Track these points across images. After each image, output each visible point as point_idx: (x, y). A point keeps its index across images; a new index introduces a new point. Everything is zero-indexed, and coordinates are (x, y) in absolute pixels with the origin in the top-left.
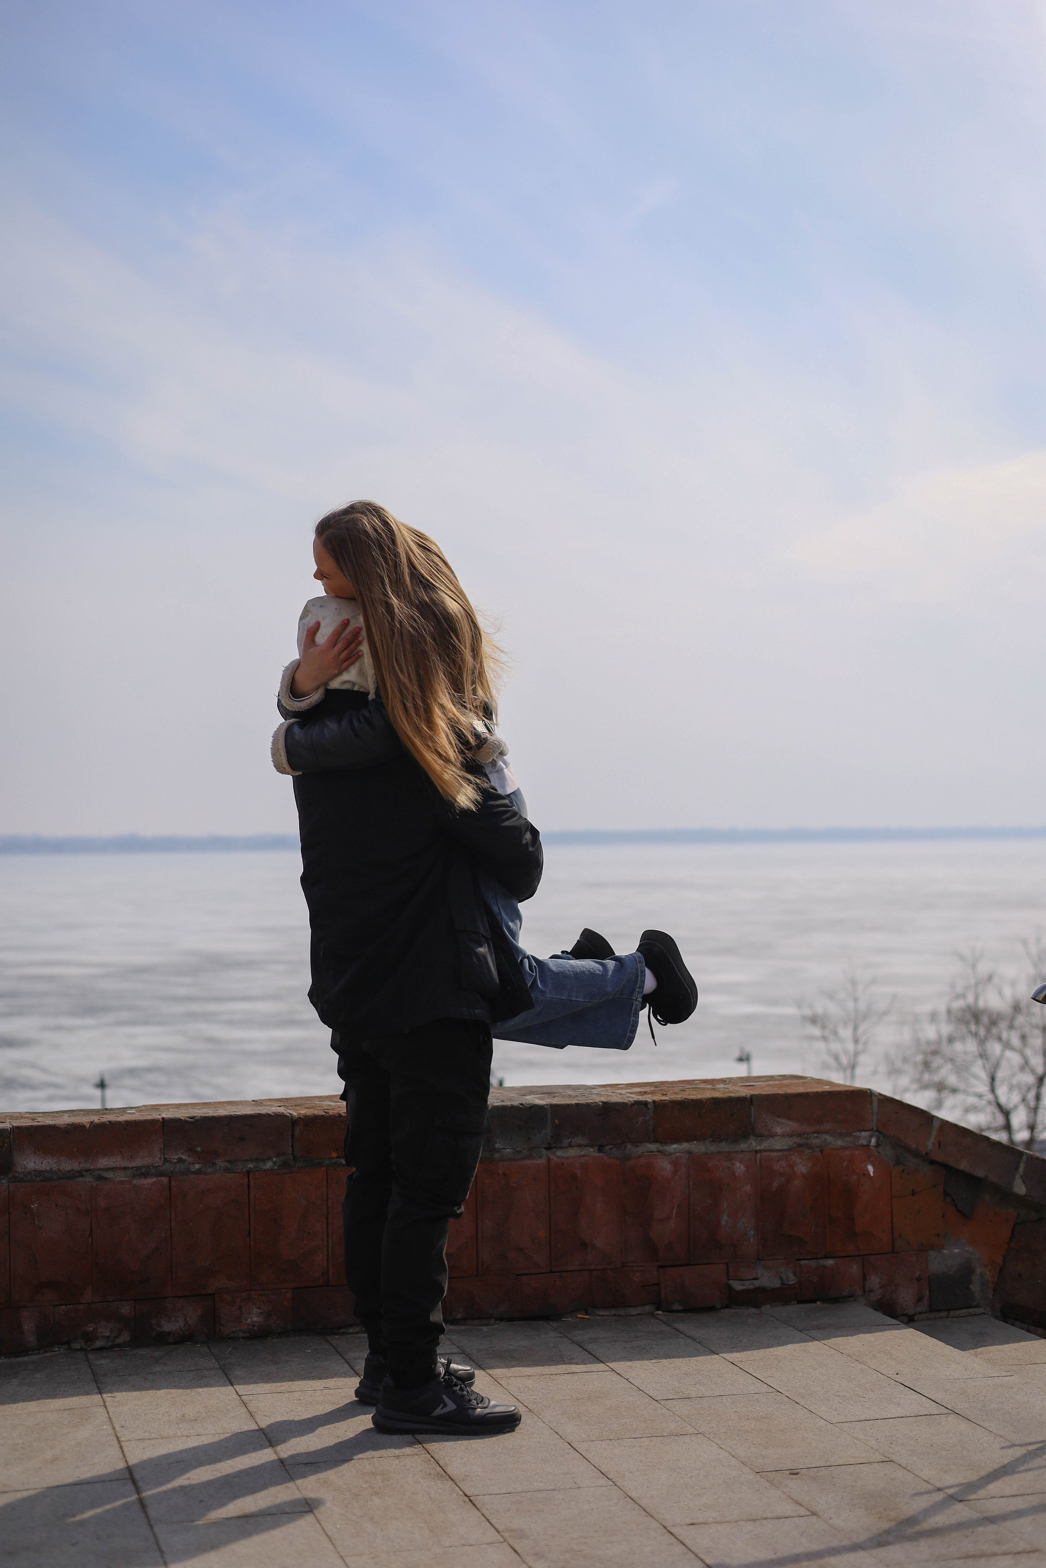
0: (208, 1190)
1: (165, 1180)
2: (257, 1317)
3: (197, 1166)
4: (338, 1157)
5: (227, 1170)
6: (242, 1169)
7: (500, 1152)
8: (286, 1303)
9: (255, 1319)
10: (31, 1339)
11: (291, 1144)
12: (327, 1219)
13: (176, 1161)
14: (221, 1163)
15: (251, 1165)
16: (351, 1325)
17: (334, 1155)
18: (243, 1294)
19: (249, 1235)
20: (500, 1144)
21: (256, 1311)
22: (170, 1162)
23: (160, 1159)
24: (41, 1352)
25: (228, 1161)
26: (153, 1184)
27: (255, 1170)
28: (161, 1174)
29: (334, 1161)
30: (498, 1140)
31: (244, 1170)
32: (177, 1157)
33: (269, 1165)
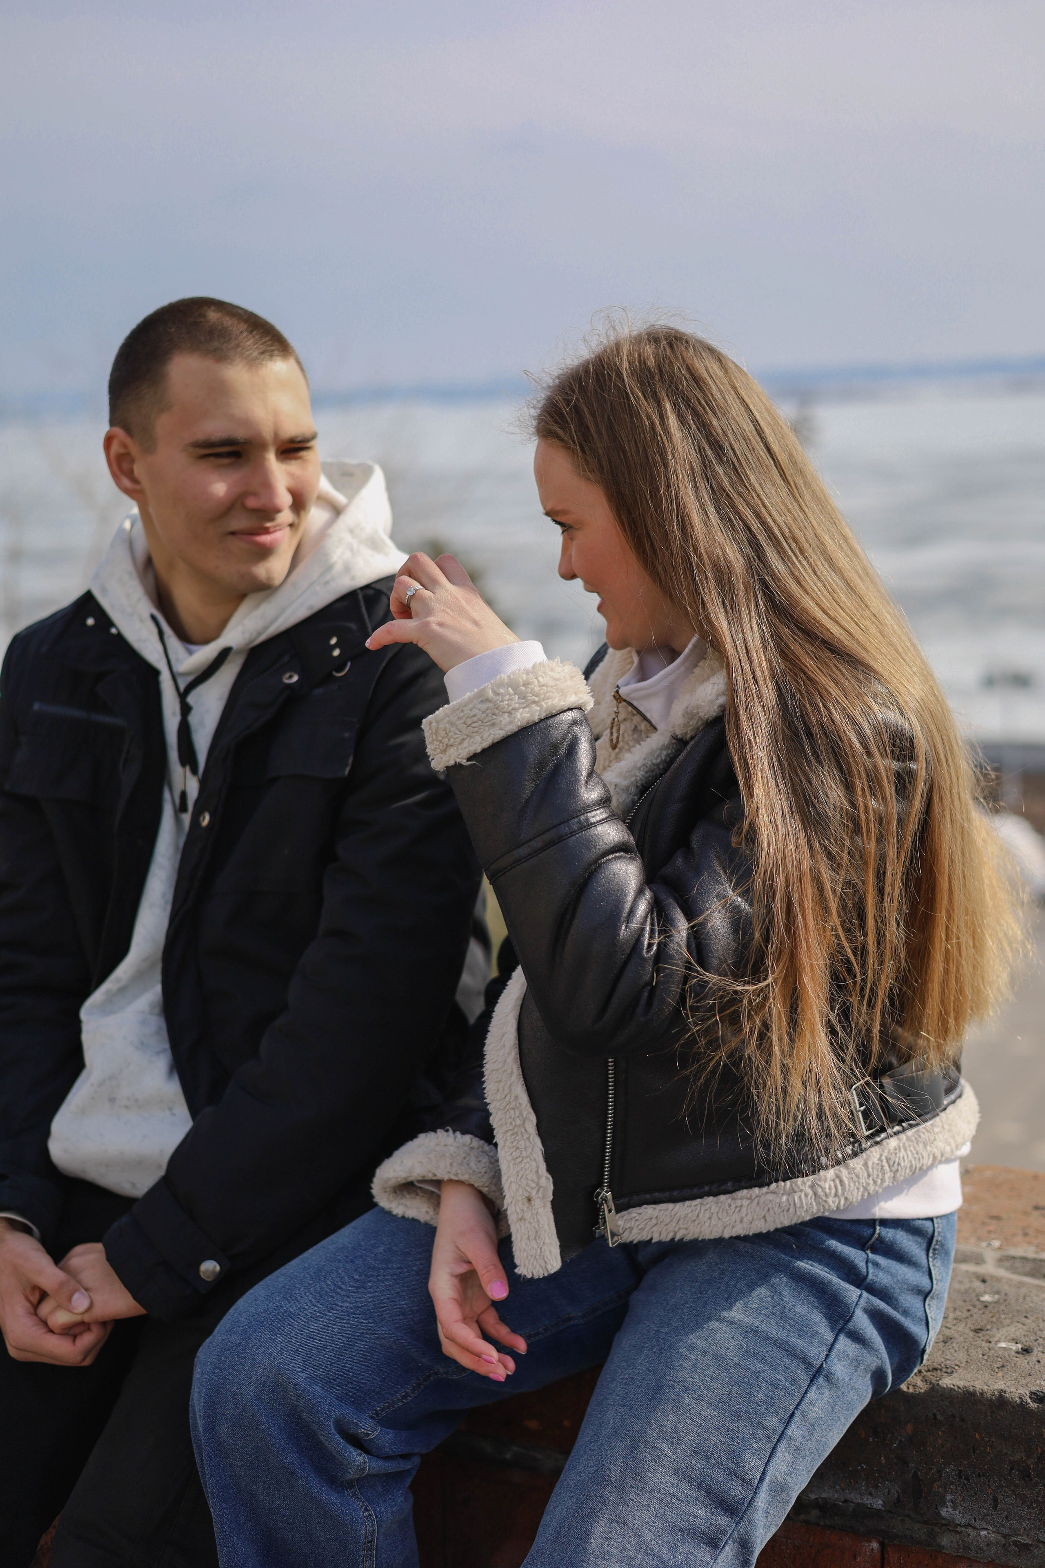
7: (957, 1532)
20: (955, 1510)
30: (949, 1497)
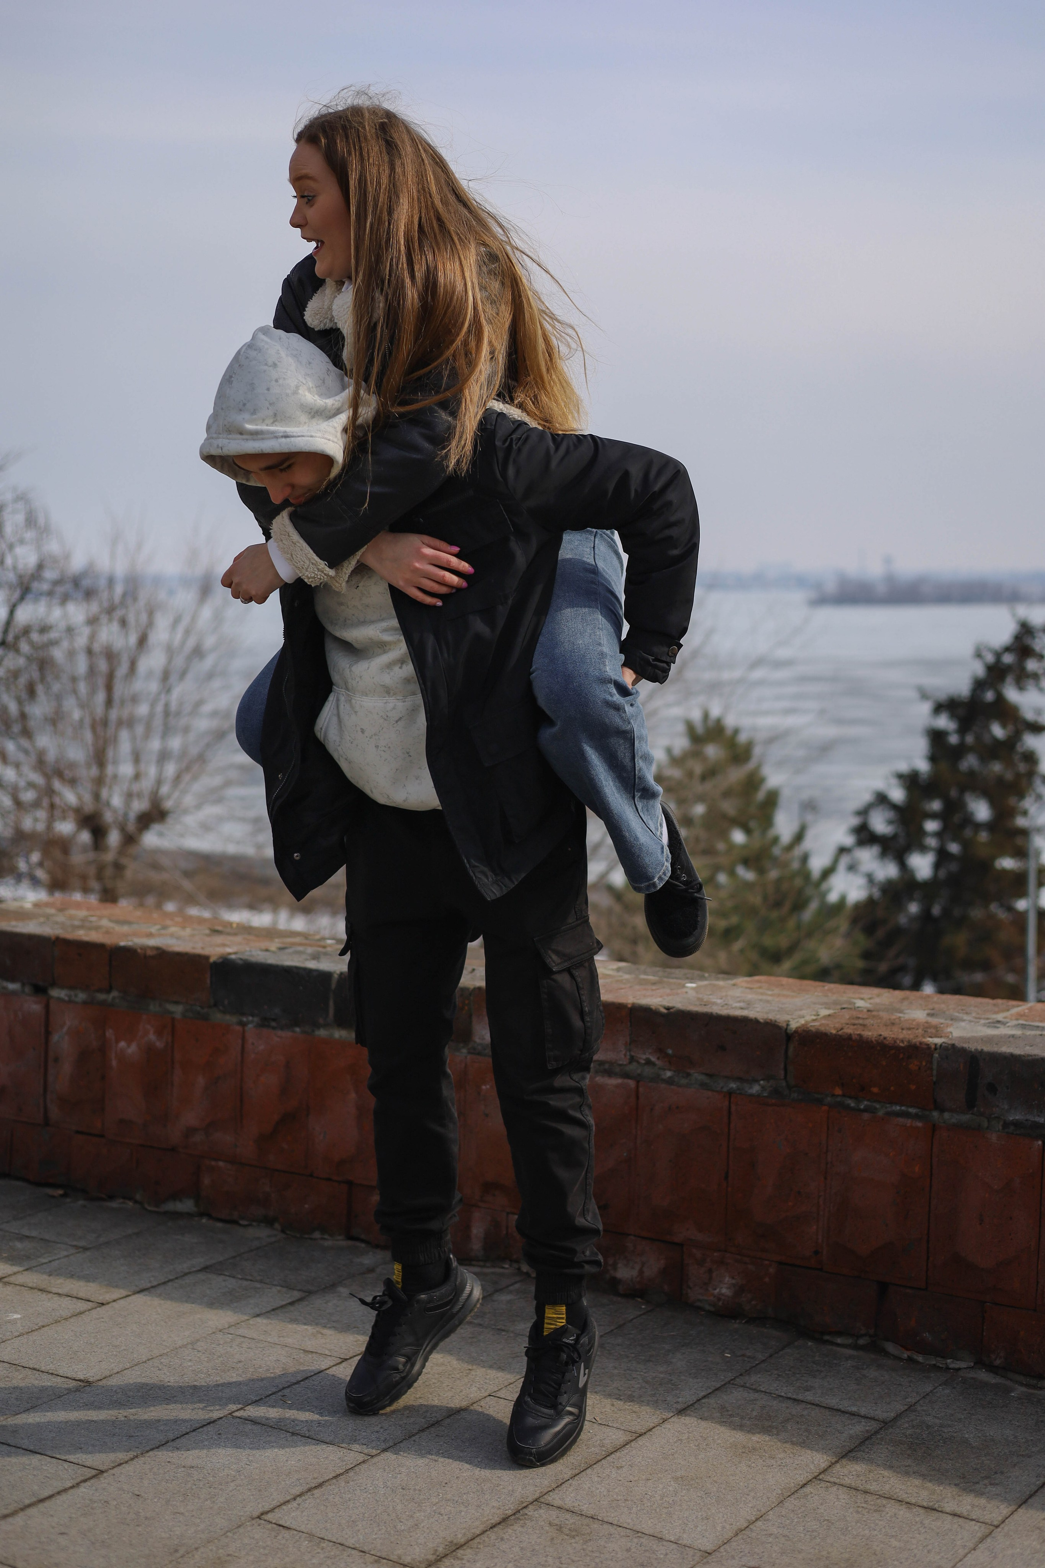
0: (677, 1107)
1: (632, 1083)
2: (728, 1288)
3: (669, 1074)
4: (844, 1095)
5: (703, 1085)
6: (722, 1088)
8: (767, 1280)
9: (724, 1291)
10: (476, 1246)
11: (782, 1066)
12: (826, 1178)
13: (643, 1062)
14: (697, 1076)
15: (733, 1085)
16: (840, 1334)
17: (838, 1091)
18: (715, 1254)
19: (726, 1178)
21: (728, 1281)
22: (638, 1062)
23: (625, 1055)
24: (488, 1264)
25: (707, 1074)
26: (617, 1086)
27: (738, 1092)
28: (626, 1076)
29: (839, 1099)
31: (725, 1090)
32: (644, 1057)
33: (755, 1089)
